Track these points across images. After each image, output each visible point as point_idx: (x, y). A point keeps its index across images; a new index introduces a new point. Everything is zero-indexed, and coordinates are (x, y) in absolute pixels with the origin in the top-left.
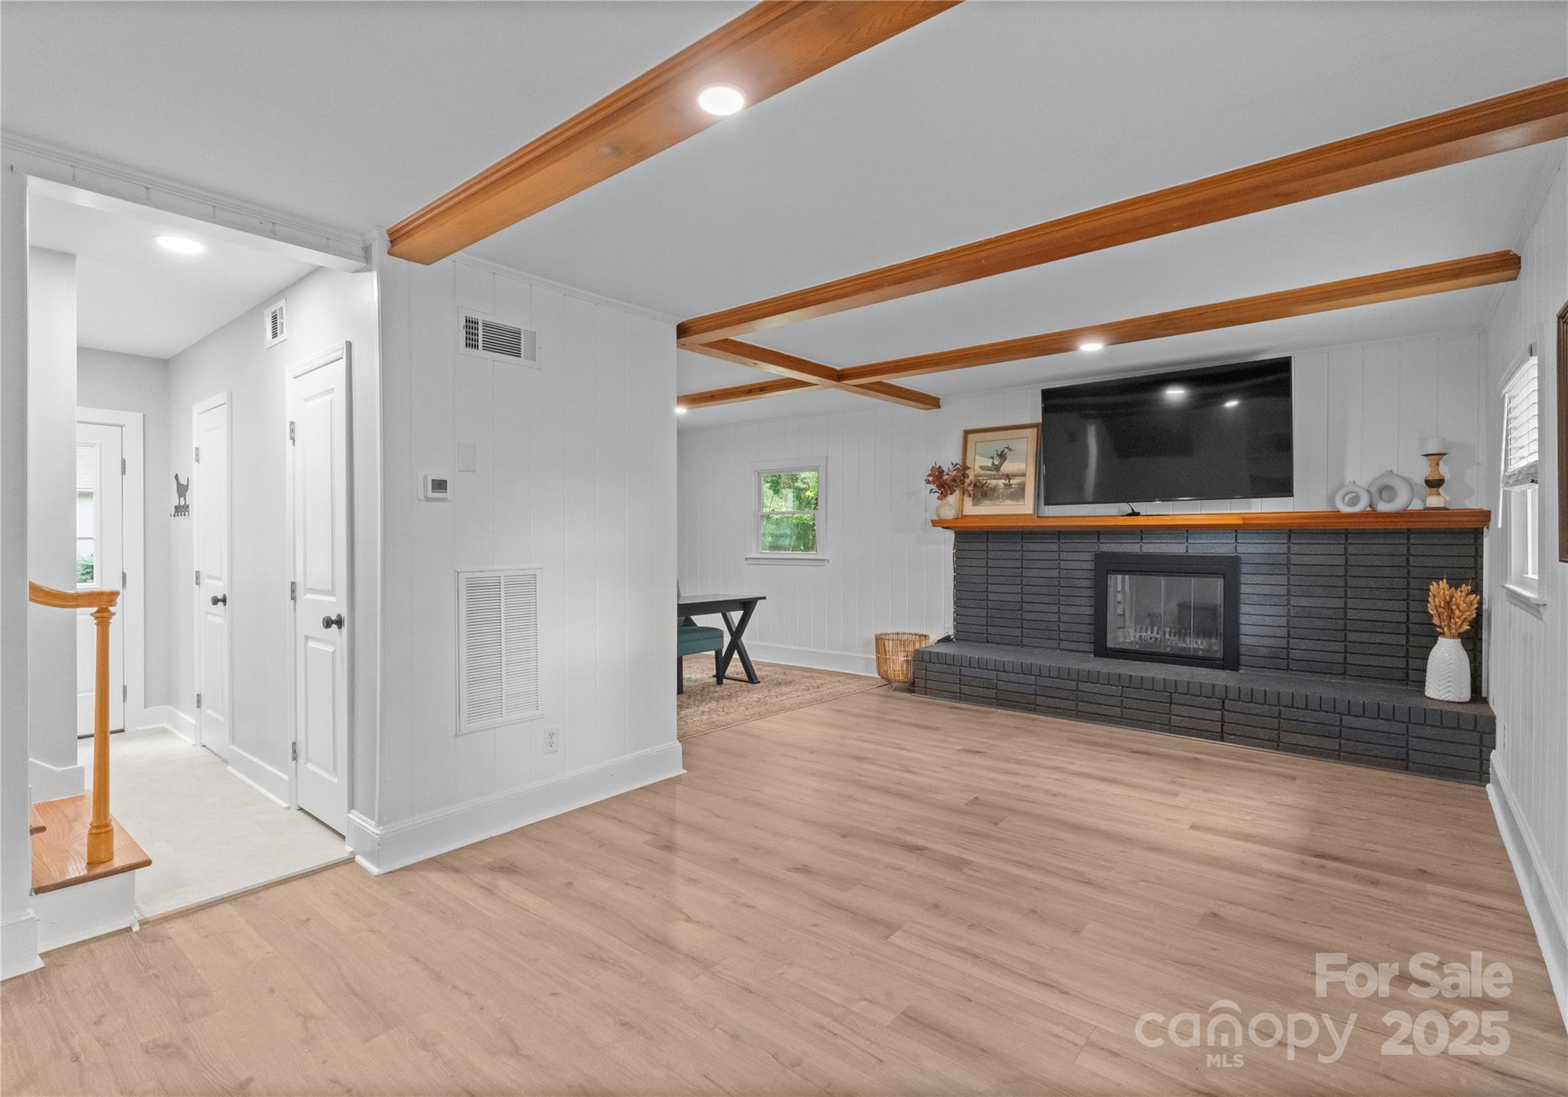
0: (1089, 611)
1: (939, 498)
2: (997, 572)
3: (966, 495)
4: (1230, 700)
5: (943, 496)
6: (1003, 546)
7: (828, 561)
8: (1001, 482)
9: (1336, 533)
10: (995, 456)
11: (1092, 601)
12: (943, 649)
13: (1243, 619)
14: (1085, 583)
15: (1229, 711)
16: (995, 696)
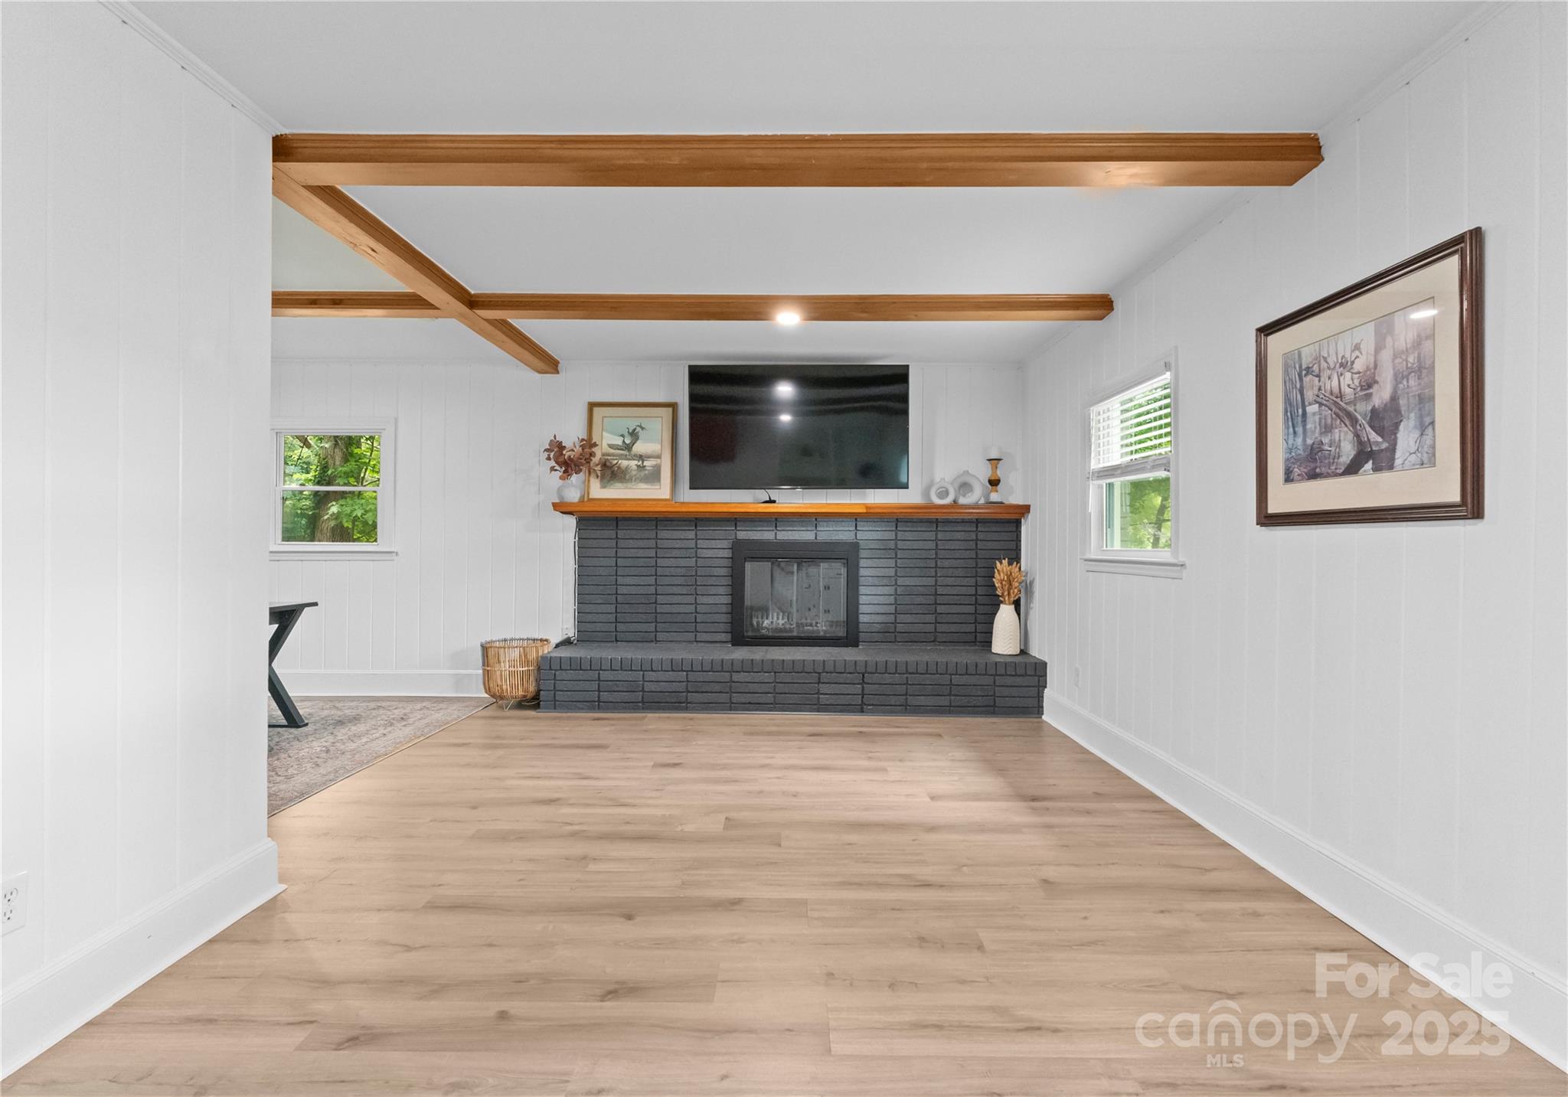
0: (727, 600)
1: (561, 478)
2: (629, 562)
3: (593, 475)
4: (869, 673)
5: (567, 474)
6: (633, 533)
7: (397, 553)
8: (633, 463)
9: (929, 521)
10: (626, 434)
11: (729, 590)
12: (565, 653)
13: (863, 599)
14: (723, 572)
15: (868, 684)
16: (640, 700)
